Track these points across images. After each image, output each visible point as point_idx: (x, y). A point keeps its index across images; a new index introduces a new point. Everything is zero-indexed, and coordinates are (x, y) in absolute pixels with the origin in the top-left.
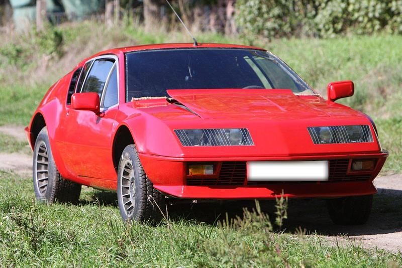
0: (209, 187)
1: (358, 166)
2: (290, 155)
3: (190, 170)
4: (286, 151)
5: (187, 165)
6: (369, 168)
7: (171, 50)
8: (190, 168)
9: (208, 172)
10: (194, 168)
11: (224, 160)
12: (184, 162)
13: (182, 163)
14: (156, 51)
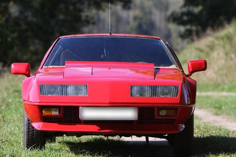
0: (58, 124)
1: (163, 113)
2: (110, 103)
3: (43, 112)
4: (108, 101)
5: (41, 108)
6: (172, 115)
7: (91, 37)
8: (43, 110)
9: (55, 113)
10: (46, 110)
11: (64, 105)
12: (38, 106)
13: (37, 106)
14: (81, 37)
